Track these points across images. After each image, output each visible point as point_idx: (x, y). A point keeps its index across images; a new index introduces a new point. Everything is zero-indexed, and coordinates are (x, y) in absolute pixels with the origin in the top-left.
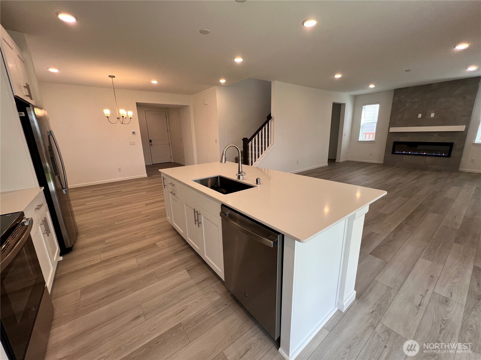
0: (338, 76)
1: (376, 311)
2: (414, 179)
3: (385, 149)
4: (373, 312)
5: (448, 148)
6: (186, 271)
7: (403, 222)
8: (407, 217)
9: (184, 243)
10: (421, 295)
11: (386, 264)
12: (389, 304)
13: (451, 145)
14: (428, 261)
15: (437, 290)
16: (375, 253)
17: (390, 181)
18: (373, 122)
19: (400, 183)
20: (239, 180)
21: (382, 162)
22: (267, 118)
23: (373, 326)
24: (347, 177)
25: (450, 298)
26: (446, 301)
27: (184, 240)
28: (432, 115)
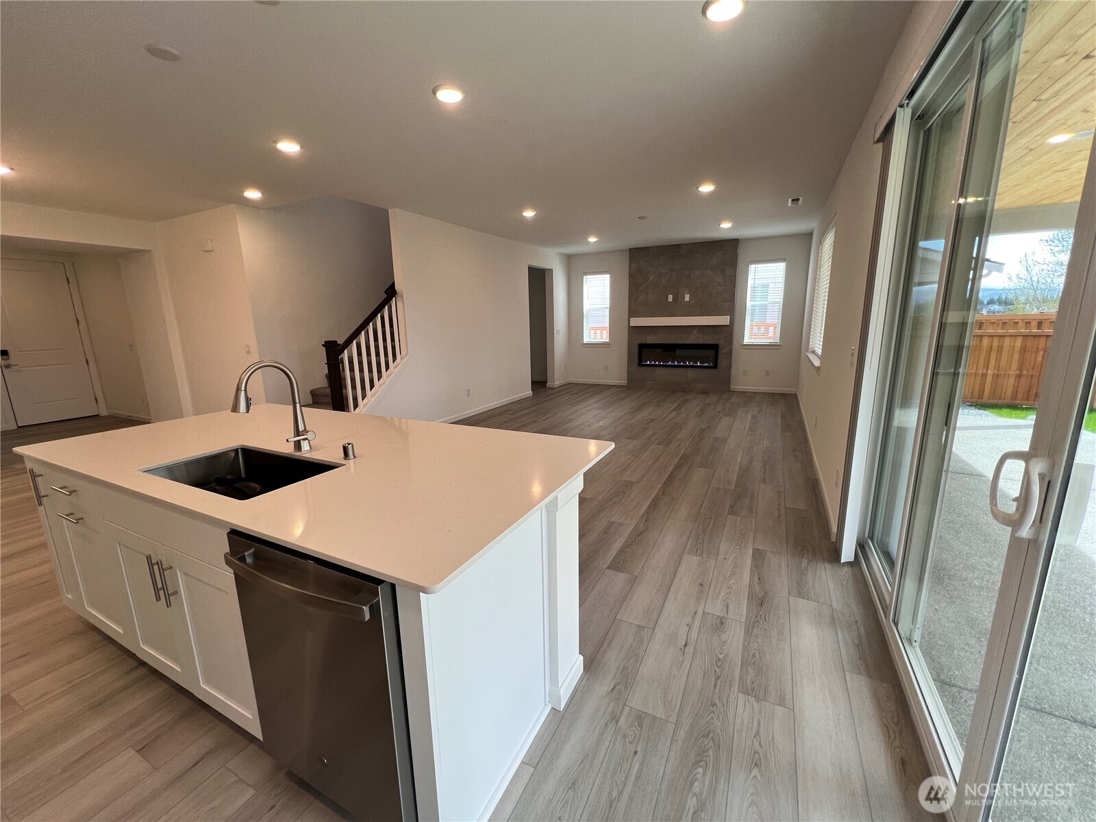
0: (529, 214)
1: (619, 684)
2: (673, 410)
3: (625, 356)
4: (614, 687)
5: (712, 353)
6: (133, 752)
7: (658, 492)
8: (664, 483)
9: (133, 663)
10: (688, 625)
11: (633, 581)
12: (640, 661)
13: (715, 347)
14: (695, 557)
15: (708, 610)
16: (617, 565)
17: (638, 417)
18: (602, 306)
19: (653, 420)
20: (298, 454)
21: (624, 382)
22: (386, 292)
23: (615, 719)
24: (568, 416)
25: (726, 616)
26: (720, 624)
27: (132, 655)
28: (687, 298)
